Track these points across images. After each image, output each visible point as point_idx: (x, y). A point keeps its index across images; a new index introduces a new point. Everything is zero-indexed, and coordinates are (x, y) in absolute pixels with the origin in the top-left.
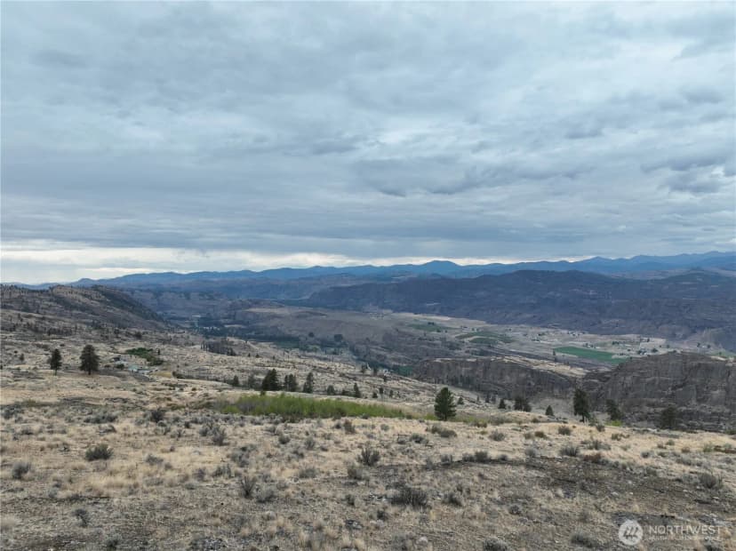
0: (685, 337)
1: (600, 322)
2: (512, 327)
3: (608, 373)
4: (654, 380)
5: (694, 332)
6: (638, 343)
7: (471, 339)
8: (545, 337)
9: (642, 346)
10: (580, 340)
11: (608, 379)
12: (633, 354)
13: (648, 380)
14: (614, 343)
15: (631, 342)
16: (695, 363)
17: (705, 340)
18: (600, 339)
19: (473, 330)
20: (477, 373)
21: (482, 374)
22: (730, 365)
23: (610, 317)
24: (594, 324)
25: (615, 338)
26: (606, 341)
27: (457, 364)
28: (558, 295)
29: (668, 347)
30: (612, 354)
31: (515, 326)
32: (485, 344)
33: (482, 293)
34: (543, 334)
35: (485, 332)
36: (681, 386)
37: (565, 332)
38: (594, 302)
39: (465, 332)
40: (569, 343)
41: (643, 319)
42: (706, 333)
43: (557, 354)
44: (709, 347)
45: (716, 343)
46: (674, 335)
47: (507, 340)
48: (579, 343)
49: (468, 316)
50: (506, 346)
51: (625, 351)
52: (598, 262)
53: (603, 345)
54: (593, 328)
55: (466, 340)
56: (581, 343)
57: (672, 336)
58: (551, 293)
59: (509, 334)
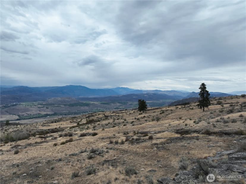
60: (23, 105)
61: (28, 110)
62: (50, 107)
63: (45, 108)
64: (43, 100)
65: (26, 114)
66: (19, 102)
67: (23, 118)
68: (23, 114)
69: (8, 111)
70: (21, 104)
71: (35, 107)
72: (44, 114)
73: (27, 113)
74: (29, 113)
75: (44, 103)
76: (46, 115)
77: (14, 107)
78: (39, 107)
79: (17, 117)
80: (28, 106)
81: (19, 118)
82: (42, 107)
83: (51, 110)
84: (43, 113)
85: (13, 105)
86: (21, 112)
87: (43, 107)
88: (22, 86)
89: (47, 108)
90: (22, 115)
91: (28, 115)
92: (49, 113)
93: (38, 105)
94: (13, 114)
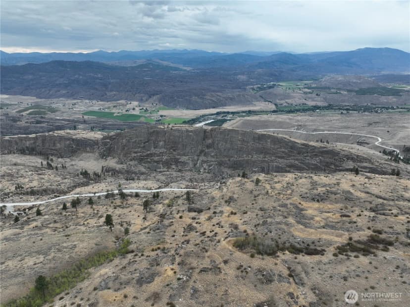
0: (147, 100)
1: (106, 94)
2: (55, 100)
5: (150, 97)
6: (126, 105)
7: (27, 112)
8: (77, 106)
9: (128, 106)
10: (97, 106)
12: (124, 112)
14: (114, 107)
15: (123, 105)
17: (155, 101)
18: (107, 104)
19: (28, 105)
23: (111, 91)
24: (102, 96)
25: (115, 103)
26: (110, 105)
28: (81, 77)
29: (140, 106)
30: (114, 113)
31: (57, 99)
32: (38, 115)
33: (30, 77)
34: (75, 104)
35: (37, 106)
37: (88, 101)
38: (102, 81)
39: (22, 107)
40: (91, 109)
41: (128, 92)
42: (155, 98)
43: (86, 117)
45: (159, 102)
46: (142, 100)
47: (53, 111)
48: (96, 109)
50: (52, 116)
51: (120, 111)
52: (100, 54)
53: (109, 108)
54: (102, 98)
55: (24, 113)
56: (97, 108)
57: (141, 100)
58: (76, 76)
59: (53, 106)
60: (282, 87)
61: (288, 96)
62: (322, 94)
63: (314, 95)
64: (312, 79)
65: (286, 102)
66: (278, 81)
67: (281, 109)
68: (282, 102)
69: (263, 96)
70: (279, 85)
71: (299, 92)
72: (312, 106)
73: (287, 101)
74: (289, 101)
75: (313, 86)
76: (314, 107)
77: (271, 90)
78: (305, 93)
79: (273, 107)
80: (289, 89)
81: (276, 109)
82: (310, 93)
83: (324, 99)
84: (311, 103)
85: (270, 87)
86: (279, 100)
87: (312, 93)
88: (285, 54)
89: (317, 95)
90: (280, 104)
91: (287, 105)
92: (320, 104)
93: (305, 88)
94: (269, 101)
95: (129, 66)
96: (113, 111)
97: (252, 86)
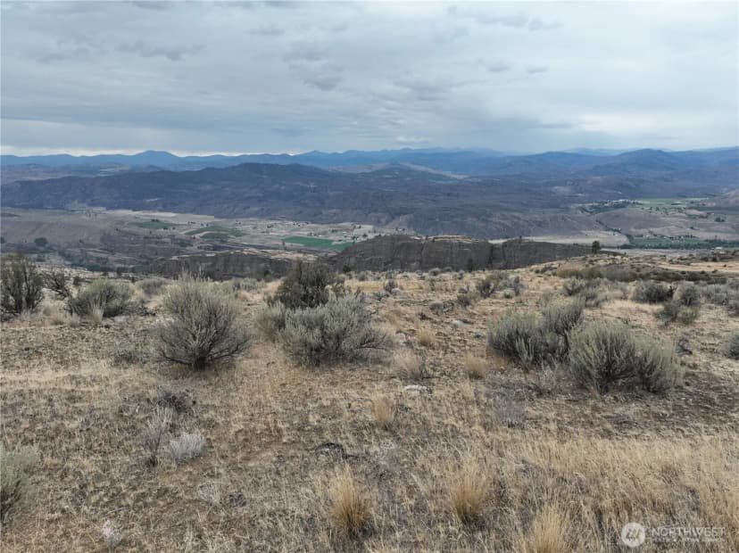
0: (387, 223)
1: (321, 213)
2: (241, 220)
3: (335, 256)
4: (371, 260)
5: (393, 218)
6: (352, 230)
7: (202, 234)
8: (274, 229)
9: (356, 232)
10: (305, 230)
11: (335, 261)
12: (349, 240)
13: (367, 259)
14: (333, 231)
15: (347, 230)
16: (400, 243)
17: (400, 224)
18: (322, 228)
19: (202, 225)
20: (217, 267)
21: (223, 267)
22: (423, 242)
23: (329, 208)
24: (315, 215)
25: (334, 226)
26: (327, 229)
27: (195, 261)
28: (283, 188)
29: (375, 232)
30: (332, 241)
31: (245, 219)
32: (217, 238)
33: (208, 187)
34: (272, 226)
35: (215, 227)
36: (390, 262)
37: (292, 223)
38: (315, 194)
39: (194, 227)
40: (295, 234)
41: (356, 209)
42: (402, 219)
43: (287, 244)
44: (404, 230)
45: (409, 227)
46: (379, 222)
47: (238, 234)
48: (304, 233)
49: (194, 211)
50: (237, 240)
51: (343, 238)
52: (314, 156)
53: (324, 233)
54: (315, 218)
55: (197, 236)
56: (306, 233)
57: (378, 223)
58: (277, 186)
59: (239, 228)
60: (641, 207)
61: (653, 222)
62: (729, 218)
63: (711, 221)
64: (707, 195)
65: (651, 232)
66: (633, 197)
67: (641, 244)
68: (642, 231)
69: (603, 221)
70: (637, 204)
71: (678, 214)
72: (707, 241)
73: (651, 230)
74: (657, 230)
75: (709, 205)
76: (711, 241)
77: (620, 211)
78: (690, 216)
79: (624, 240)
80: (658, 209)
81: (628, 243)
82: (701, 217)
83: (733, 227)
84: (703, 235)
85: (618, 206)
86: (635, 228)
87: (706, 217)
88: (647, 152)
89: (718, 220)
90: (638, 236)
91: (653, 237)
92: (722, 237)
93: (690, 208)
94: (615, 231)
95: (360, 172)
96: (331, 238)
97: (580, 205)
